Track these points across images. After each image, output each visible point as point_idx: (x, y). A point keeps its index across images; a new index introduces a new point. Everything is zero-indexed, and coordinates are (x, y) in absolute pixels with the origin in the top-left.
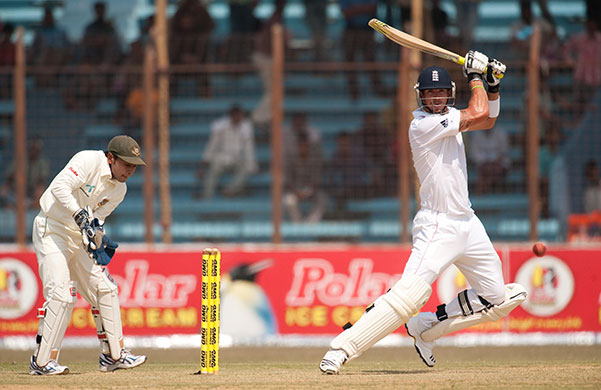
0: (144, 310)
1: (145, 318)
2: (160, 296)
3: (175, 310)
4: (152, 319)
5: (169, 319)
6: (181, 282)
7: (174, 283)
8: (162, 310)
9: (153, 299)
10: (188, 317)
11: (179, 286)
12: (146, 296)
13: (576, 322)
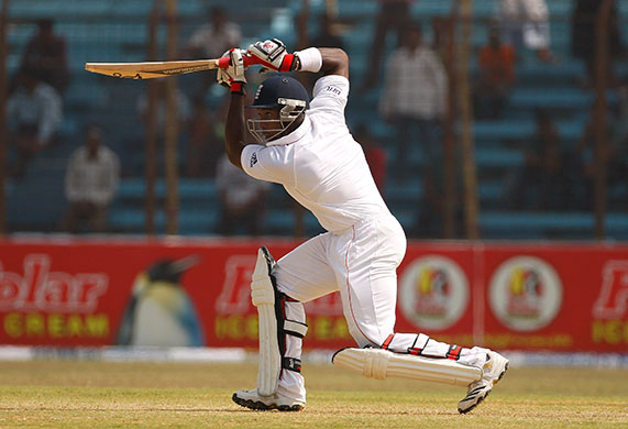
0: (45, 315)
1: (46, 324)
2: (64, 298)
3: (83, 317)
4: (55, 326)
5: (75, 326)
6: (91, 282)
7: (81, 283)
8: (66, 317)
9: (56, 302)
10: (98, 326)
11: (87, 288)
12: (48, 298)
13: (562, 340)
